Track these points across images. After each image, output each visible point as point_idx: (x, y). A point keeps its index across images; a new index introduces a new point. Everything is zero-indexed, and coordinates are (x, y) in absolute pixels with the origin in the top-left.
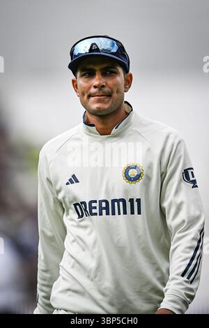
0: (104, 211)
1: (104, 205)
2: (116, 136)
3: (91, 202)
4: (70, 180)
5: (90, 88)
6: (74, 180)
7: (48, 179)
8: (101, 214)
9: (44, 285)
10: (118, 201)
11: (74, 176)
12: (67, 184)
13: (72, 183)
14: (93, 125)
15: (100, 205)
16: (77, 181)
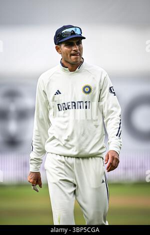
0: (74, 107)
1: (74, 104)
2: (77, 72)
3: (67, 103)
4: (57, 93)
5: (71, 51)
6: (58, 92)
7: (43, 91)
8: (72, 108)
9: (37, 148)
10: (80, 102)
11: (58, 91)
12: (55, 94)
13: (58, 94)
14: (67, 67)
15: (72, 104)
16: (60, 93)
